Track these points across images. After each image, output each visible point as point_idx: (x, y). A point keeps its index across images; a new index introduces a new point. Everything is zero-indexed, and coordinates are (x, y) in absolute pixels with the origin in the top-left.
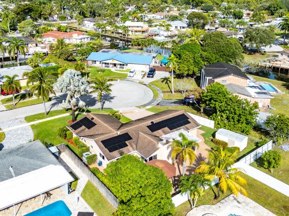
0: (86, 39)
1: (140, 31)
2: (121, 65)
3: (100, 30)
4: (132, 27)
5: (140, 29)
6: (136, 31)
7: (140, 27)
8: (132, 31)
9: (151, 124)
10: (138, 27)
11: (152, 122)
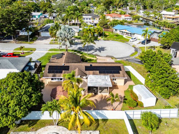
0: (129, 19)
1: (171, 18)
2: (131, 34)
3: (146, 16)
4: (166, 15)
5: (171, 17)
6: (168, 18)
7: (172, 15)
8: (165, 18)
9: (90, 66)
10: (170, 15)
11: (91, 65)
